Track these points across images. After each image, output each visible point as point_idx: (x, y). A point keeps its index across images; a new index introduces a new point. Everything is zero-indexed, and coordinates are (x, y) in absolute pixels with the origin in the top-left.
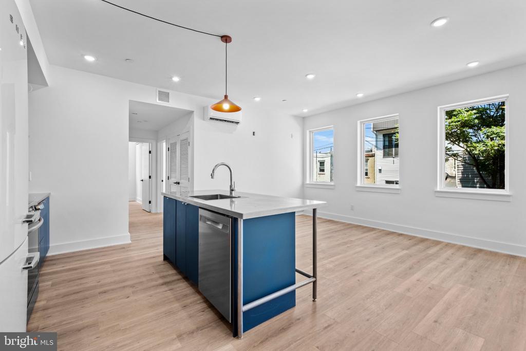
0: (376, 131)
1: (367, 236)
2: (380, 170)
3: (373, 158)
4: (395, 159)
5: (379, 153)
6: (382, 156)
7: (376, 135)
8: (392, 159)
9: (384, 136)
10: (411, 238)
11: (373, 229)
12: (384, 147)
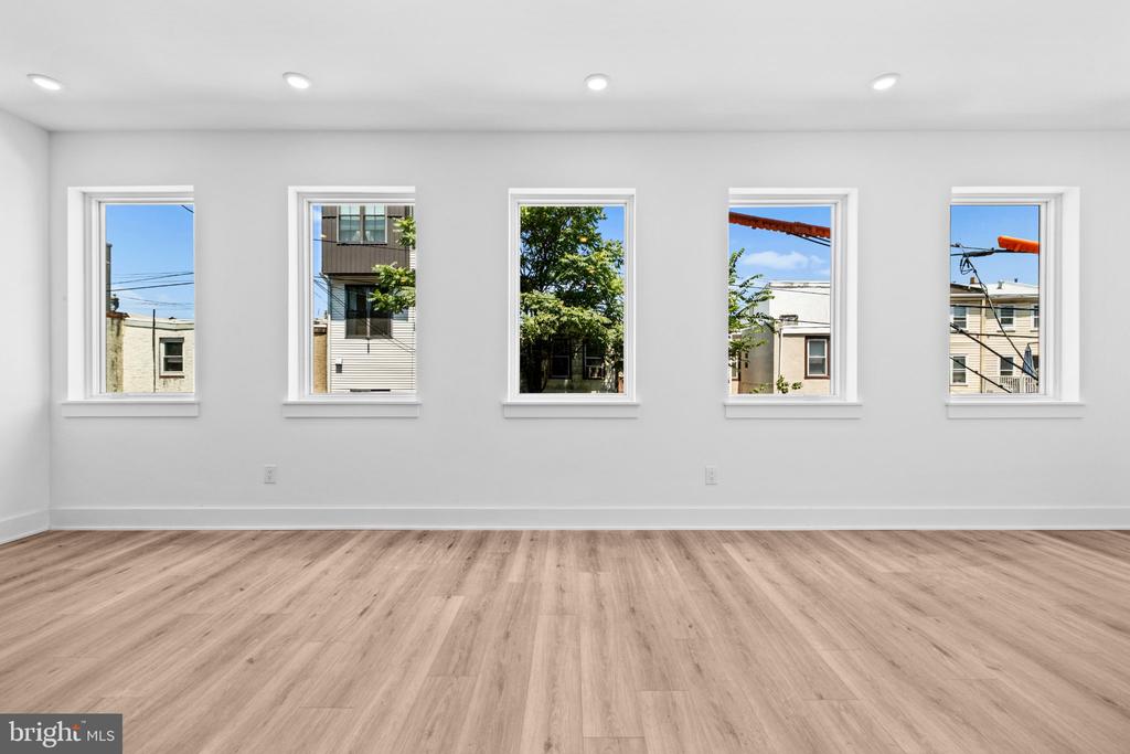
0: (329, 275)
1: (326, 572)
2: (339, 368)
3: (323, 337)
4: (371, 342)
5: (338, 328)
6: (344, 335)
7: (329, 285)
8: (366, 341)
9: (348, 288)
10: (451, 539)
11: (342, 536)
12: (348, 316)
